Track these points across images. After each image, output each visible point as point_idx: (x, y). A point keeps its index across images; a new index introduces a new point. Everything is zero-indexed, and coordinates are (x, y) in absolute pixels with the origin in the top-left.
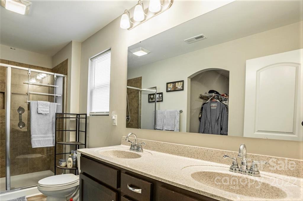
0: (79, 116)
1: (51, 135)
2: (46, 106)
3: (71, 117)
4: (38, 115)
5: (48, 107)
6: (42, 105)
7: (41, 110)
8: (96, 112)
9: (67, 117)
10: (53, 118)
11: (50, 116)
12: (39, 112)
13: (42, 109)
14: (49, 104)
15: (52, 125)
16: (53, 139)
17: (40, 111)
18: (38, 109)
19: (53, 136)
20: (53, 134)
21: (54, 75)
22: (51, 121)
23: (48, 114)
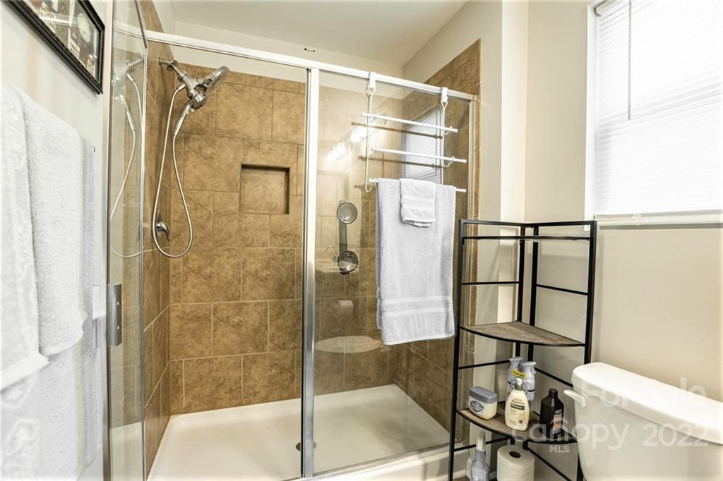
0: (536, 232)
1: (439, 298)
2: (426, 197)
3: (502, 234)
4: (401, 227)
5: (433, 201)
6: (415, 195)
7: (412, 211)
8: (643, 215)
9: (479, 235)
10: (444, 239)
11: (436, 230)
12: (406, 218)
13: (414, 208)
14: (435, 189)
15: (443, 262)
16: (447, 313)
17: (410, 213)
18: (401, 206)
19: (447, 303)
20: (446, 294)
21: (440, 94)
22: (439, 249)
23: (431, 223)
